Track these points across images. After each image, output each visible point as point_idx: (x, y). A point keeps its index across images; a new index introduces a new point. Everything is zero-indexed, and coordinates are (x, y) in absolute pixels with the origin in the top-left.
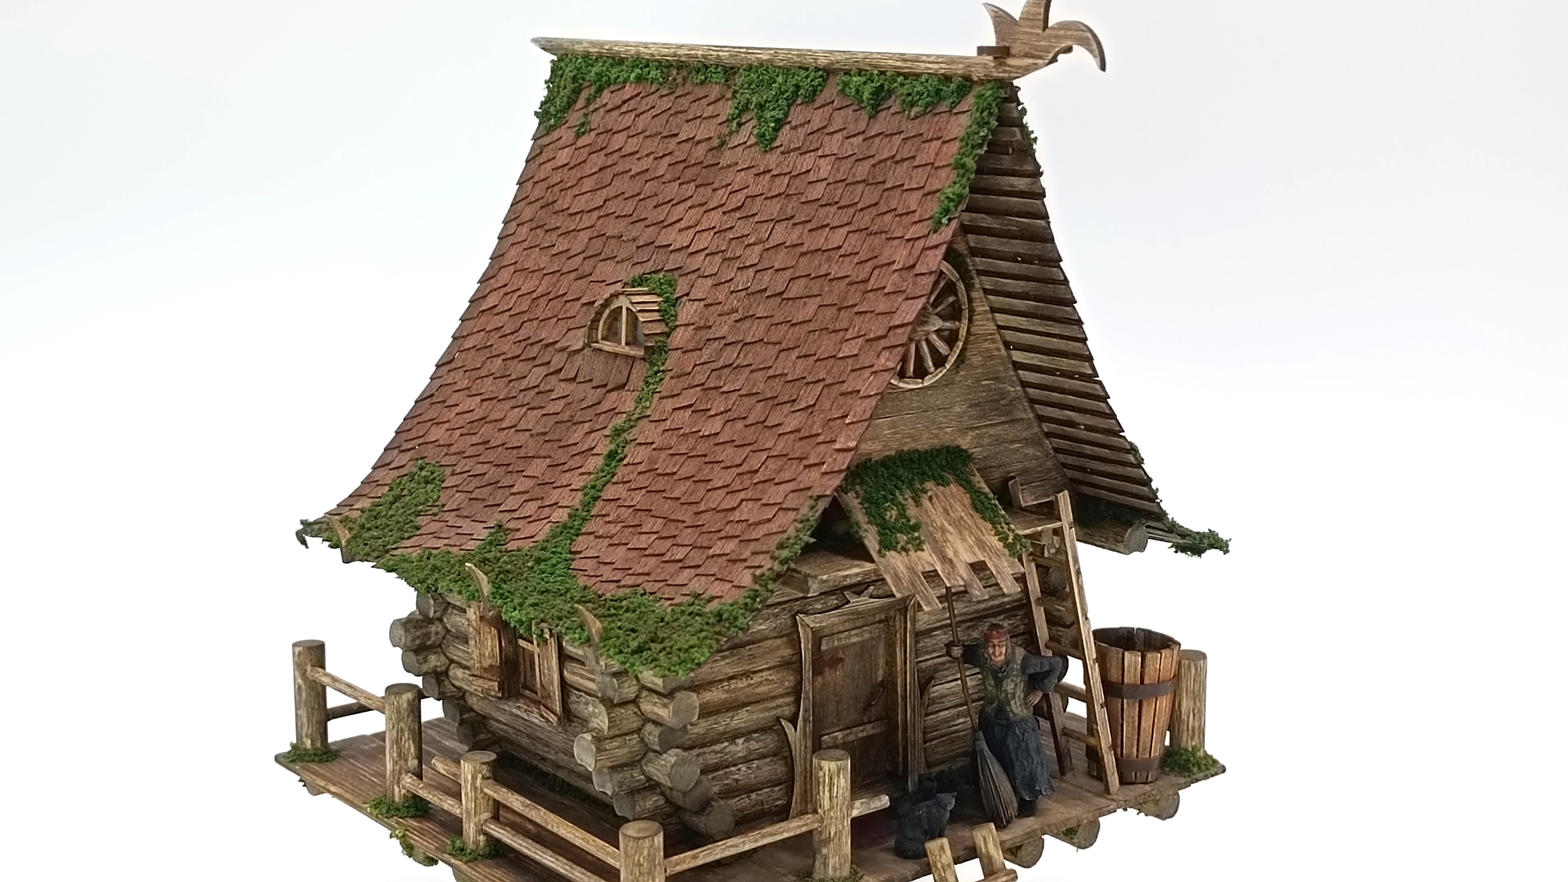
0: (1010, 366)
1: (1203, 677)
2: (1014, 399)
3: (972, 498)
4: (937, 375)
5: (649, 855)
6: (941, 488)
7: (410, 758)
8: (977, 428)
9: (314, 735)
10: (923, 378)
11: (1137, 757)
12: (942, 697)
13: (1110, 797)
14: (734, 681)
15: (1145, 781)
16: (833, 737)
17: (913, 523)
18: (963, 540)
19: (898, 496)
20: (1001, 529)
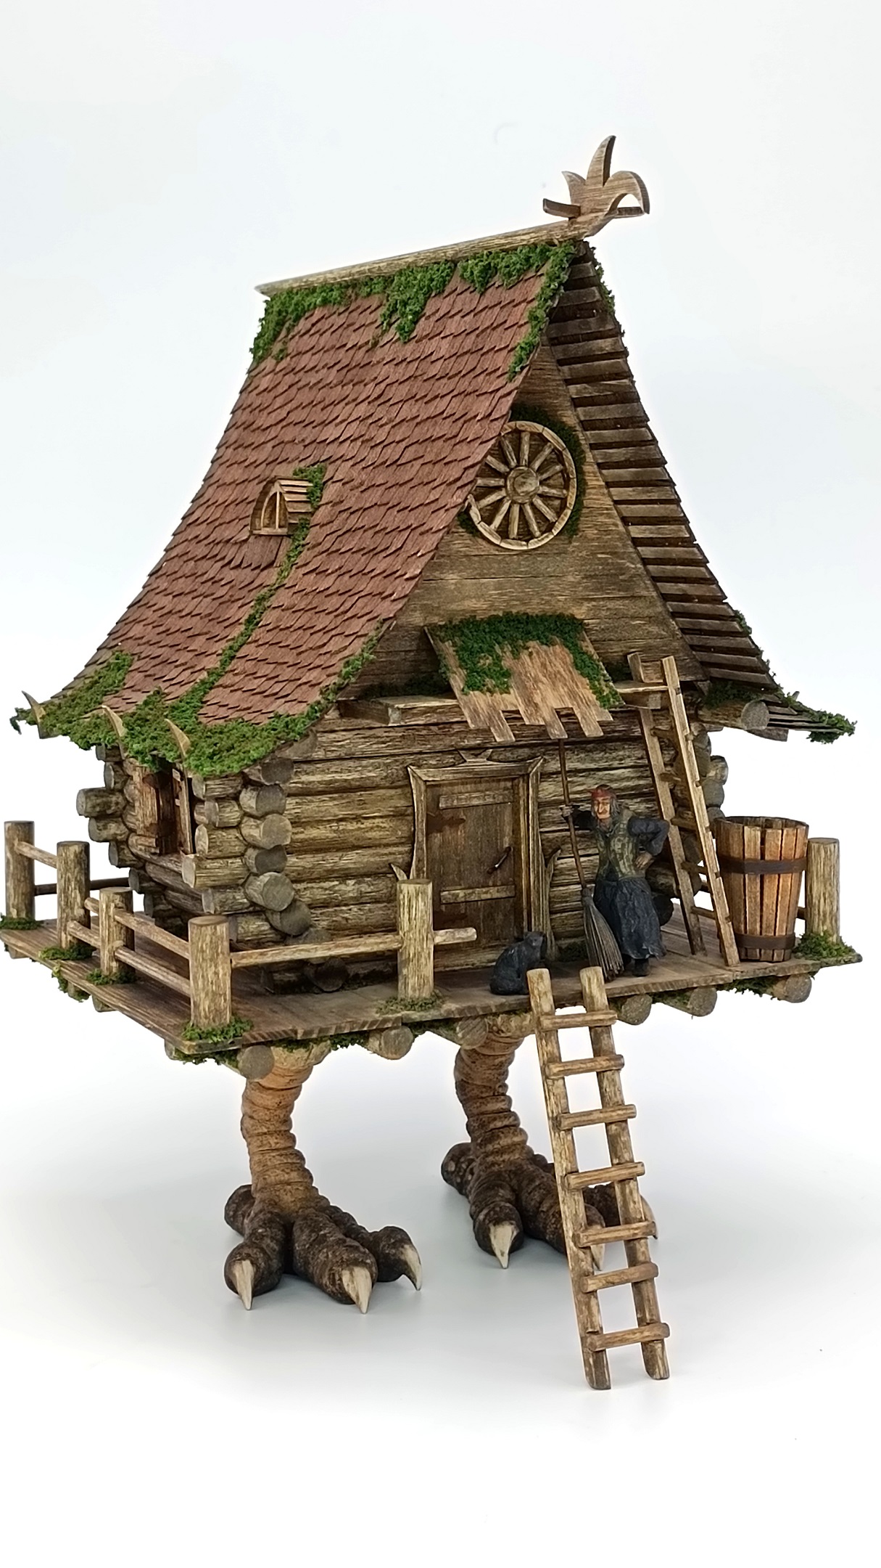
0: (630, 542)
1: (833, 861)
2: (635, 576)
3: (575, 658)
4: (543, 539)
5: (211, 942)
6: (545, 647)
7: (76, 907)
8: (593, 600)
9: (20, 906)
10: (527, 541)
11: (761, 933)
12: (570, 870)
13: (728, 968)
14: (344, 823)
15: (770, 959)
16: (453, 895)
17: (506, 671)
18: (555, 690)
19: (497, 649)
20: (598, 685)
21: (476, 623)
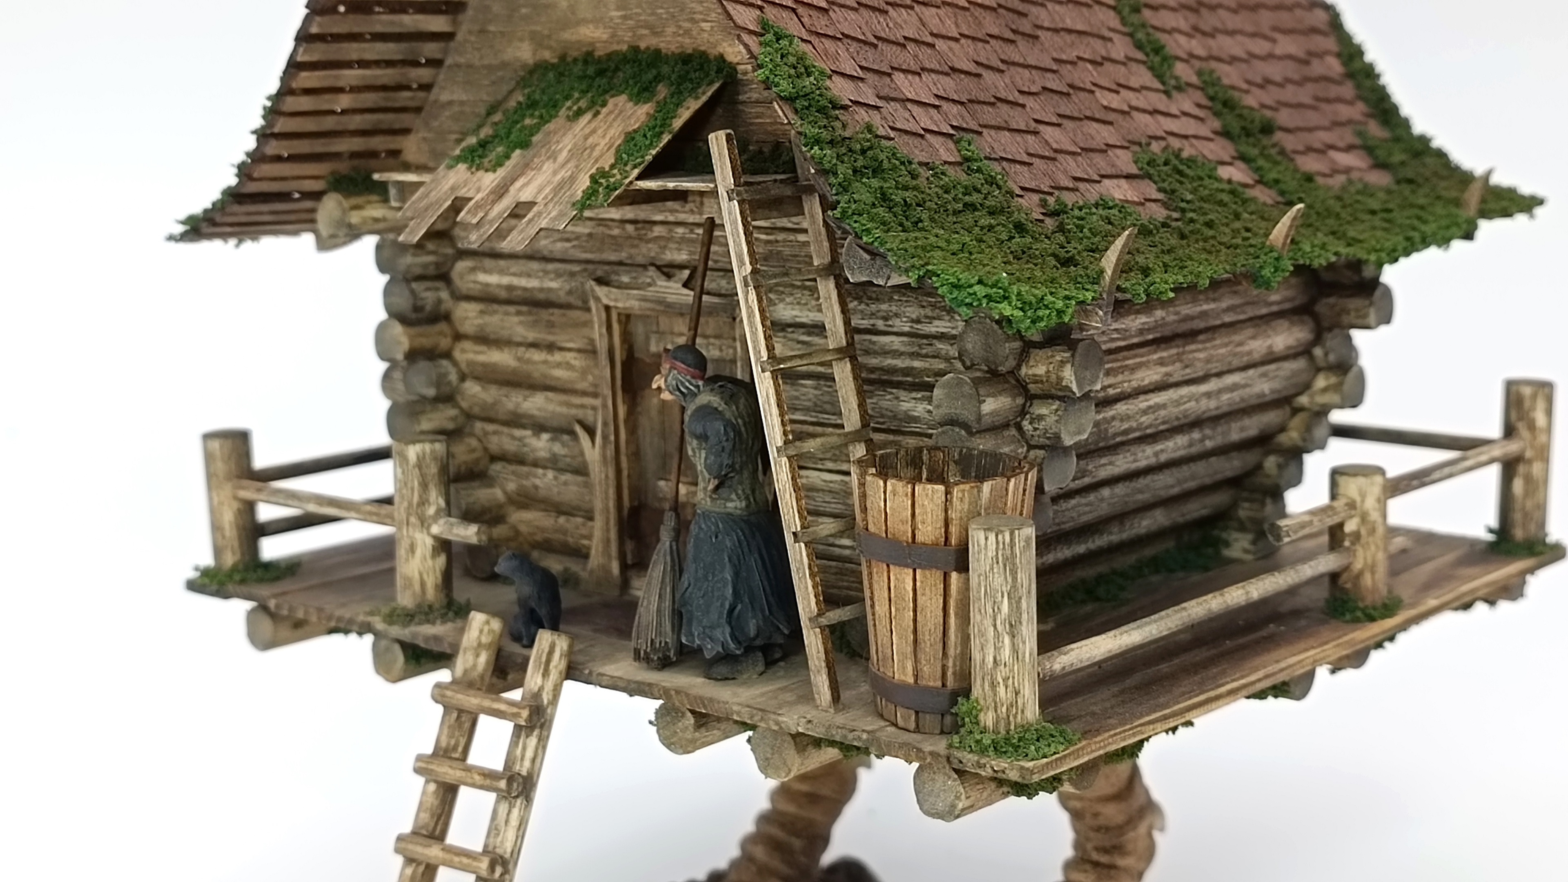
6: (630, 104)
17: (535, 139)
18: (555, 173)
19: (569, 103)
20: (615, 171)
21: (586, 62)
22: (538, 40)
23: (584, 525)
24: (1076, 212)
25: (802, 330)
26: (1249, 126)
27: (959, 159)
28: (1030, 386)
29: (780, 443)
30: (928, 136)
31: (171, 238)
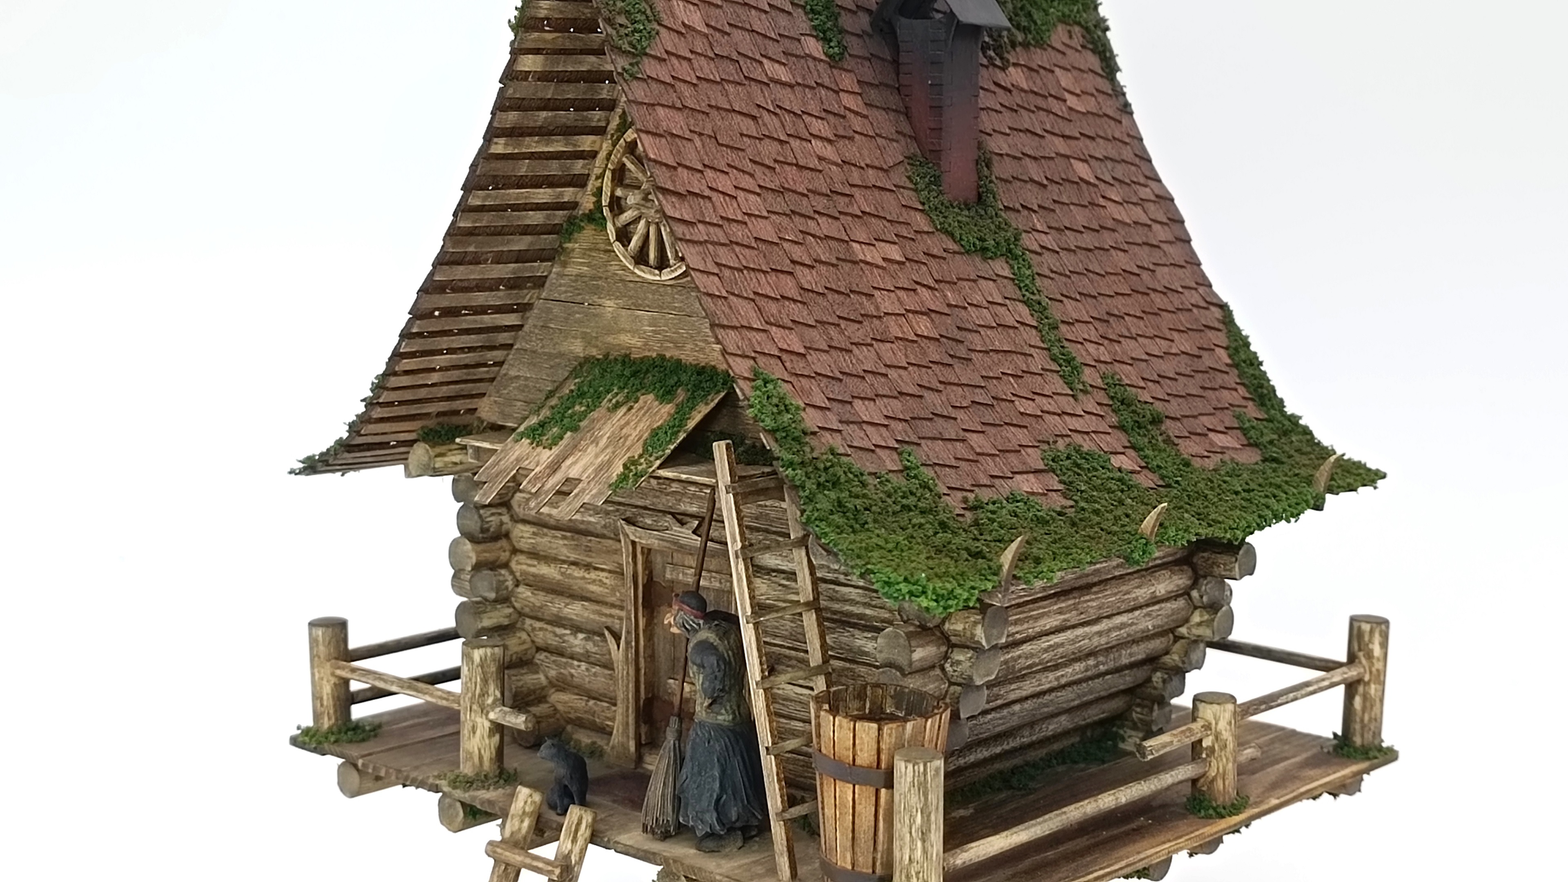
3: (667, 422)
4: (676, 270)
6: (656, 403)
14: (573, 567)
17: (582, 424)
18: (597, 456)
19: (609, 396)
20: (642, 460)
21: (624, 363)
22: (588, 340)
23: (608, 709)
24: (991, 507)
25: (783, 575)
26: (1141, 420)
27: (901, 468)
28: (952, 638)
29: (758, 679)
30: (878, 450)
31: (292, 472)
